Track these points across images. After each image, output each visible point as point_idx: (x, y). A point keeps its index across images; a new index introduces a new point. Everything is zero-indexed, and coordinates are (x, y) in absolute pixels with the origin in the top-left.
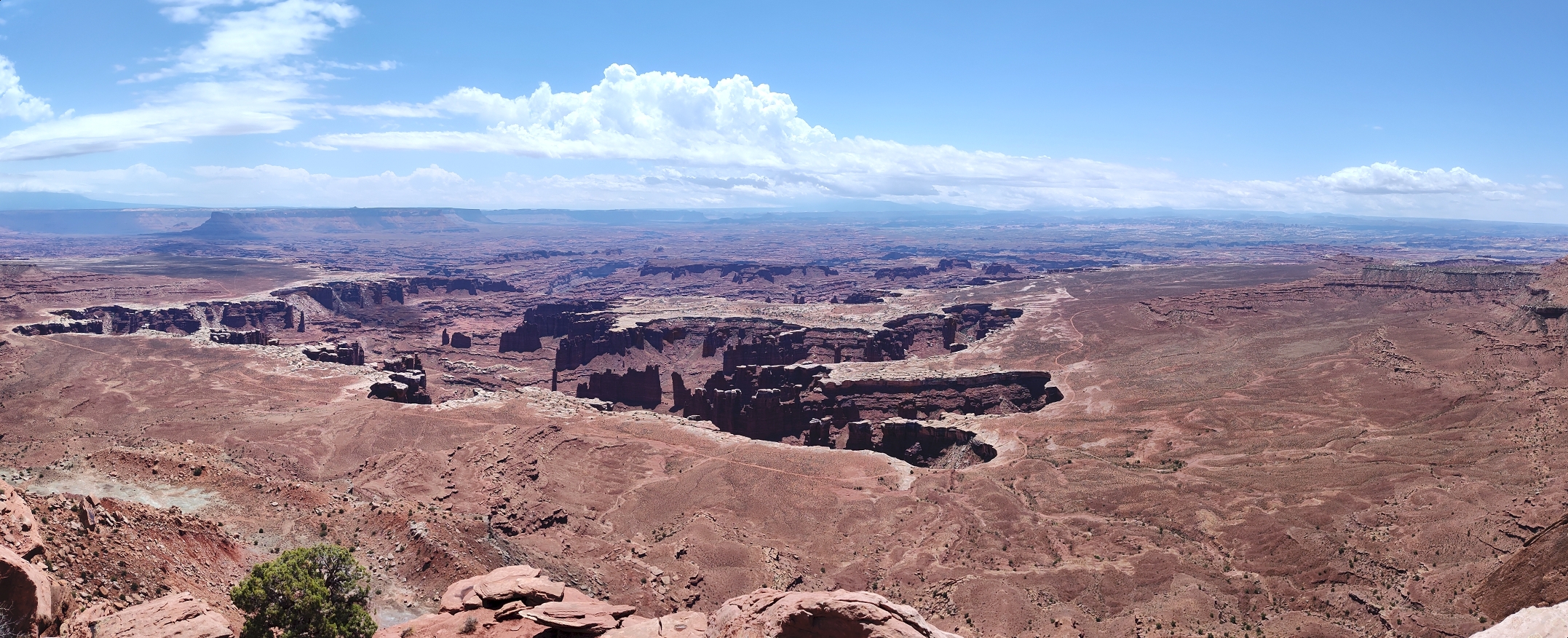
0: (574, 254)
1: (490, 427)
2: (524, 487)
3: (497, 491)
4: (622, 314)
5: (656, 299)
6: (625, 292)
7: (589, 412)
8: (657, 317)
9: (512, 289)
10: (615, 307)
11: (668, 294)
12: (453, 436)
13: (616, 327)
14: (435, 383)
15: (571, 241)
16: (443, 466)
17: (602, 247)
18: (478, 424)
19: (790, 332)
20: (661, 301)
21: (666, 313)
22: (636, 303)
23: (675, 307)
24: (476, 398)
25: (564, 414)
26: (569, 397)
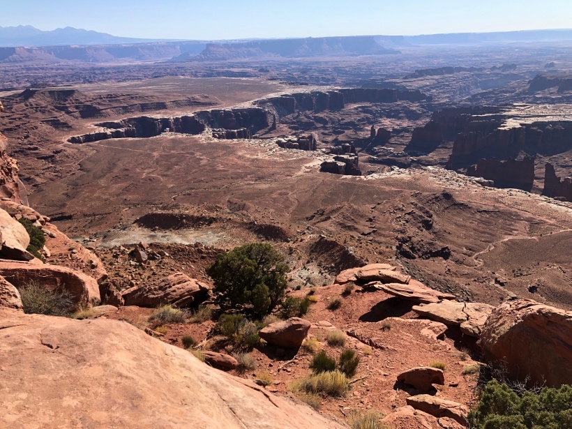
0: (475, 69)
1: (401, 191)
2: (422, 231)
3: (402, 232)
4: (510, 117)
5: (540, 106)
6: (516, 101)
7: (474, 186)
8: (540, 119)
9: (423, 96)
10: (505, 111)
11: (552, 102)
12: (375, 196)
13: (504, 126)
14: (364, 162)
15: (473, 59)
16: (367, 214)
17: (500, 63)
18: (393, 189)
20: (545, 108)
21: (548, 117)
22: (523, 108)
23: (557, 112)
24: (392, 172)
25: (455, 187)
26: (460, 175)
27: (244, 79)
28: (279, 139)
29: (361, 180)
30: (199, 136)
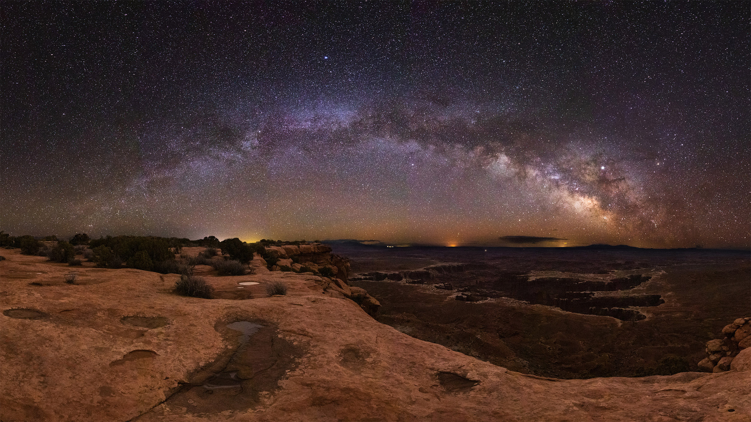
1: (494, 309)
4: (531, 276)
7: (523, 304)
10: (528, 274)
13: (529, 280)
14: (474, 296)
18: (490, 308)
19: (582, 282)
24: (488, 300)
25: (515, 305)
26: (516, 300)
27: (420, 258)
28: (436, 285)
29: (474, 304)
30: (400, 282)
